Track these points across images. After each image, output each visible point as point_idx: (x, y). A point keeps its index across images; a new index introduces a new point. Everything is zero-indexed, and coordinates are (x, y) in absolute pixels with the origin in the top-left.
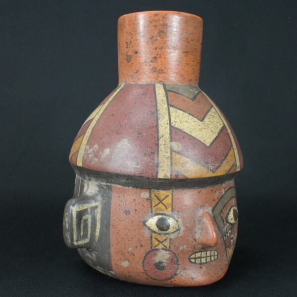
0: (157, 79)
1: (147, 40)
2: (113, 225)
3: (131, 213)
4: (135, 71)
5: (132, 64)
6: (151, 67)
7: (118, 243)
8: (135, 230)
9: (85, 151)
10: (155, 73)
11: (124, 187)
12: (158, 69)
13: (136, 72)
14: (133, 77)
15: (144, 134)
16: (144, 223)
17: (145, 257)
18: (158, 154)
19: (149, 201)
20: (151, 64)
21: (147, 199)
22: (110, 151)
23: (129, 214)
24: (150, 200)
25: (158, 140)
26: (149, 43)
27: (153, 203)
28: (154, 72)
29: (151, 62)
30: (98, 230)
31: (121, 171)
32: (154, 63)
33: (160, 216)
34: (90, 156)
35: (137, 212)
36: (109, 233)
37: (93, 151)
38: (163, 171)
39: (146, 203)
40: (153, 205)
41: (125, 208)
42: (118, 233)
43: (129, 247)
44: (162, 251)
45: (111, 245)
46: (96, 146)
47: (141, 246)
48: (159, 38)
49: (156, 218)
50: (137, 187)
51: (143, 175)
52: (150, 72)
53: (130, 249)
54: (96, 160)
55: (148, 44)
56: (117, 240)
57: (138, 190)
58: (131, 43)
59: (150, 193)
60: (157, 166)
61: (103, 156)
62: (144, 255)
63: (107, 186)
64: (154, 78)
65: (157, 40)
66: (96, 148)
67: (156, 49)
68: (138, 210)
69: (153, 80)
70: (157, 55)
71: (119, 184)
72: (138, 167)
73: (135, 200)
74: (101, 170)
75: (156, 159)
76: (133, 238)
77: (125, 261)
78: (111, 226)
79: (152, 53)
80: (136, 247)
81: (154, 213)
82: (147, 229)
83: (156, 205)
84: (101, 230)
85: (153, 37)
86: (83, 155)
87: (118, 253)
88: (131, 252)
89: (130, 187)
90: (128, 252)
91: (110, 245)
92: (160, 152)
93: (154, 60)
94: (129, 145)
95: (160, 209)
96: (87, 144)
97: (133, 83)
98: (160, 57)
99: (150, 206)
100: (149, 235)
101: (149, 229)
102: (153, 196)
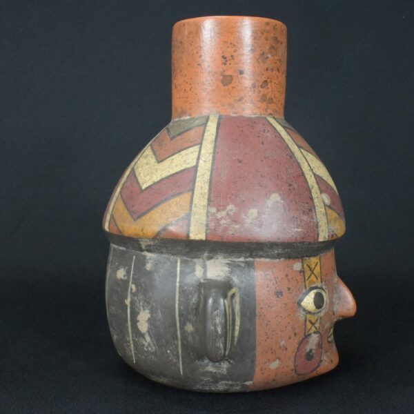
0: (266, 111)
1: (257, 57)
2: (260, 315)
3: (284, 294)
4: (238, 98)
5: (233, 88)
6: (261, 94)
7: (268, 338)
8: (289, 315)
9: (207, 216)
10: (265, 103)
11: (273, 260)
12: (268, 97)
13: (240, 100)
14: (234, 107)
15: (295, 186)
16: (299, 304)
17: (298, 348)
18: (315, 211)
19: (302, 274)
20: (261, 89)
21: (300, 272)
22: (259, 213)
23: (282, 295)
24: (302, 272)
25: (310, 192)
26: (260, 60)
27: (306, 275)
28: (264, 100)
29: (262, 87)
30: (237, 328)
31: (279, 239)
32: (264, 89)
33: (315, 291)
34: (223, 222)
35: (291, 291)
36: (255, 329)
37: (228, 214)
38: (322, 231)
39: (299, 277)
40: (307, 278)
41: (275, 288)
42: (267, 325)
43: (282, 340)
44: (313, 335)
45: (257, 343)
46: (231, 207)
47: (295, 335)
48: (270, 56)
49: (312, 294)
50: (290, 258)
51: (305, 240)
52: (259, 101)
53: (283, 343)
54: (237, 227)
55: (259, 62)
56: (267, 335)
57: (291, 261)
58: (233, 59)
59: (302, 263)
60: (317, 226)
61: (249, 221)
62: (297, 346)
63: (246, 263)
64: (263, 109)
65: (268, 58)
66: (231, 210)
67: (267, 70)
68: (292, 288)
69: (262, 112)
70: (268, 78)
71: (267, 257)
72: (299, 230)
73: (287, 275)
74: (245, 241)
75: (315, 217)
76: (286, 327)
77: (274, 360)
78: (257, 318)
79: (263, 75)
80: (290, 338)
81: (308, 288)
82: (302, 311)
83: (309, 278)
84: (241, 326)
85: (263, 54)
86: (205, 223)
87: (267, 352)
88: (284, 346)
89: (282, 259)
90: (280, 348)
91: (255, 345)
92: (316, 208)
93: (264, 85)
94: (282, 201)
95: (312, 282)
96: (209, 205)
97: (235, 115)
98: (271, 82)
99: (303, 280)
100: (304, 318)
101: (304, 310)
102: (305, 266)
